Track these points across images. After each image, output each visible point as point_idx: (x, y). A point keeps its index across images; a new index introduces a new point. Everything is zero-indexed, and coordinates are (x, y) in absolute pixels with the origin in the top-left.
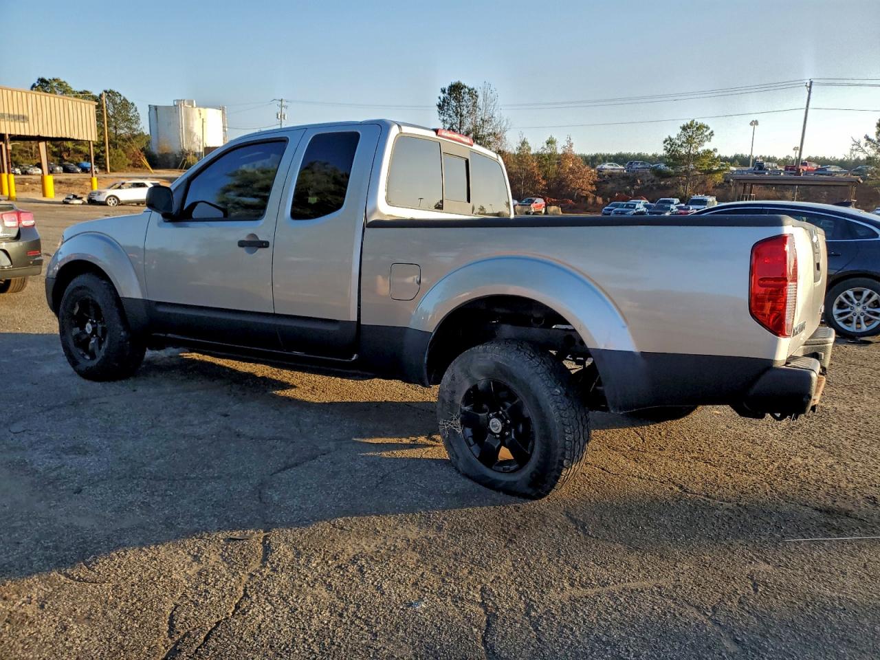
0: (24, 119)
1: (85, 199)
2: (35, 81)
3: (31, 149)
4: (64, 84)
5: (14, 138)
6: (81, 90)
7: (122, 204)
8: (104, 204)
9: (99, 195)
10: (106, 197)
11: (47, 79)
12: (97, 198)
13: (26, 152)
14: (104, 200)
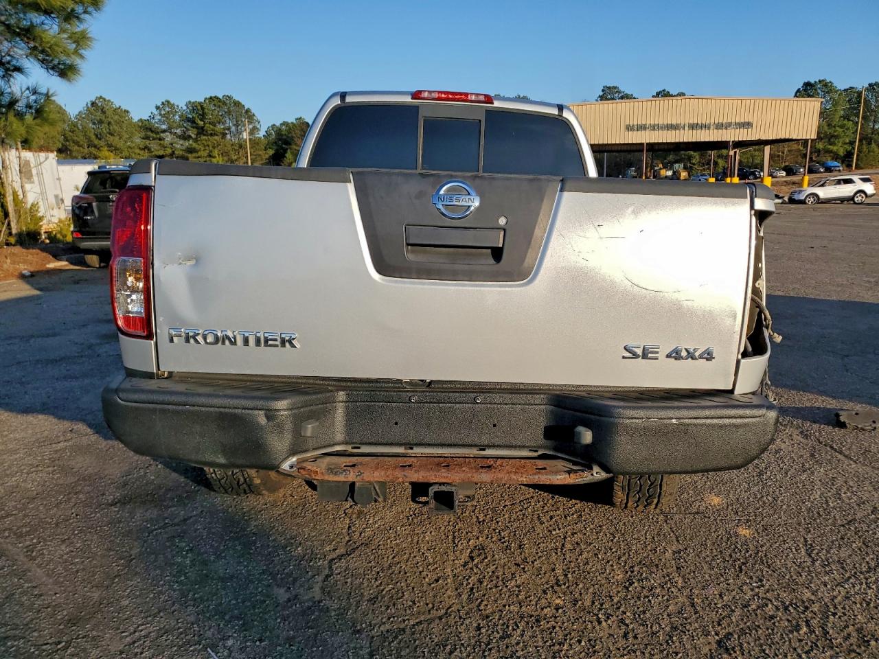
0: (747, 125)
1: (786, 199)
2: (800, 85)
3: (783, 153)
4: (830, 85)
5: (739, 144)
6: (847, 87)
7: (822, 203)
8: (803, 202)
9: (799, 193)
10: (806, 194)
11: (813, 82)
12: (796, 197)
13: (778, 156)
14: (803, 198)
